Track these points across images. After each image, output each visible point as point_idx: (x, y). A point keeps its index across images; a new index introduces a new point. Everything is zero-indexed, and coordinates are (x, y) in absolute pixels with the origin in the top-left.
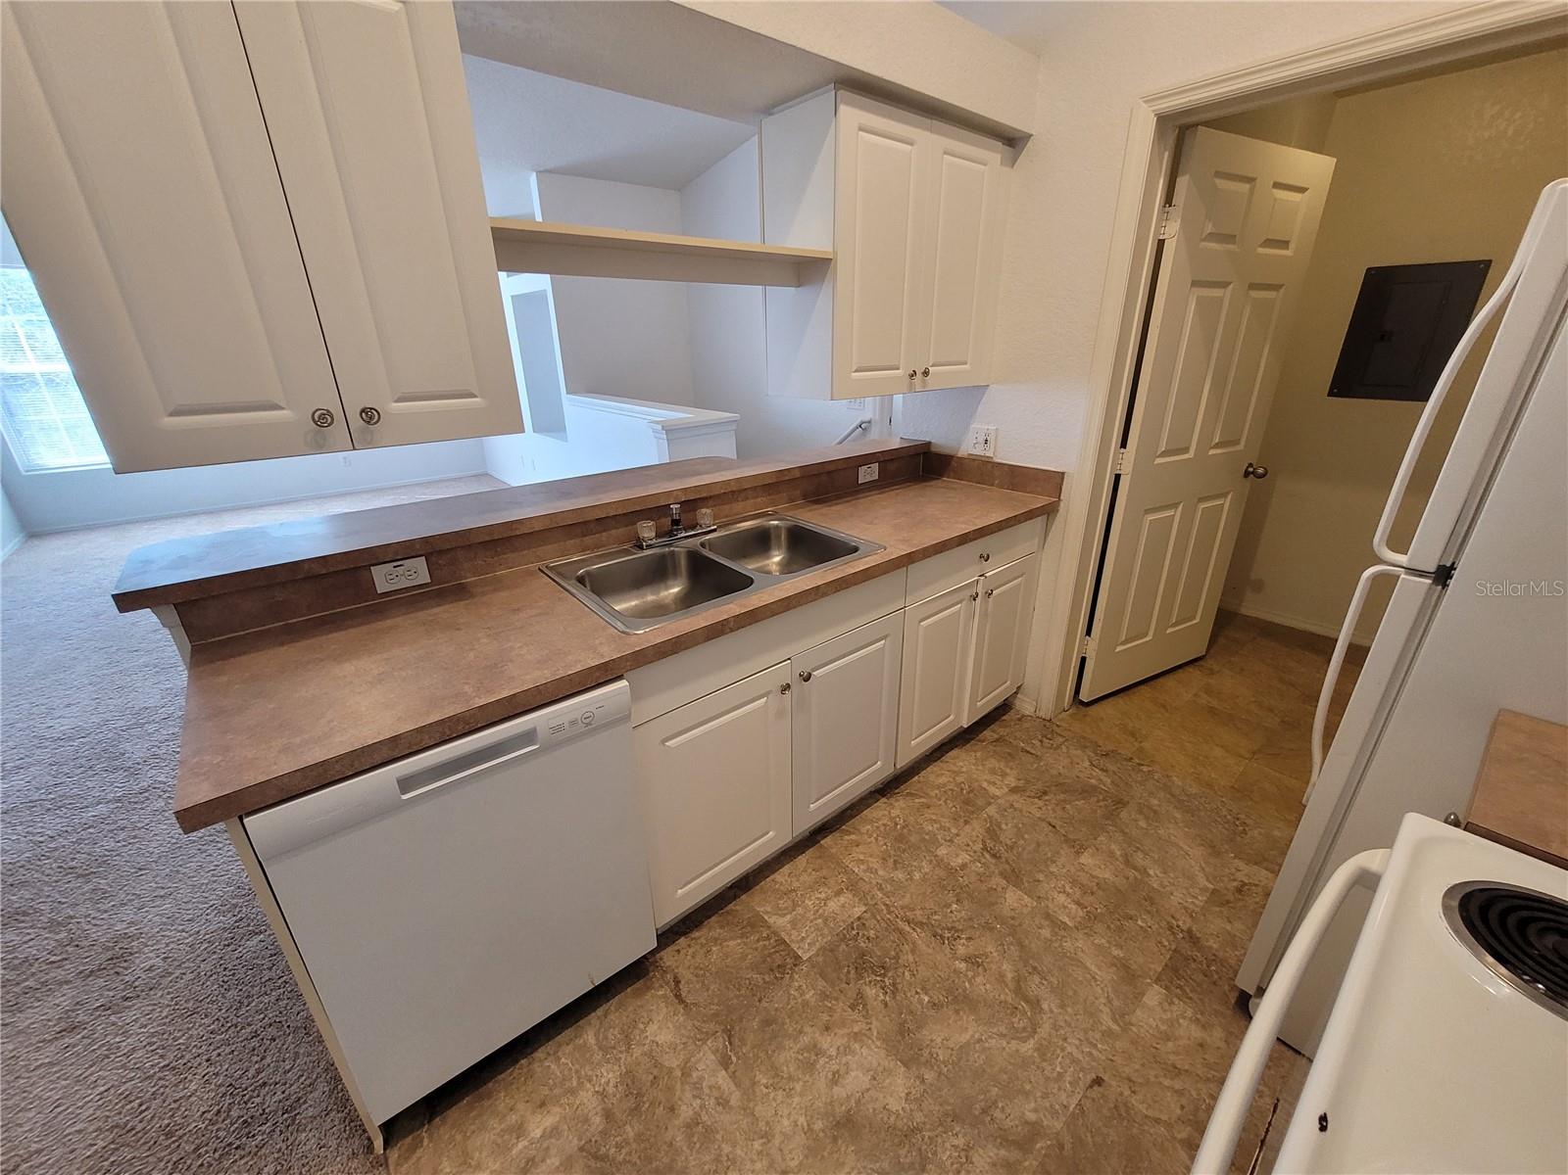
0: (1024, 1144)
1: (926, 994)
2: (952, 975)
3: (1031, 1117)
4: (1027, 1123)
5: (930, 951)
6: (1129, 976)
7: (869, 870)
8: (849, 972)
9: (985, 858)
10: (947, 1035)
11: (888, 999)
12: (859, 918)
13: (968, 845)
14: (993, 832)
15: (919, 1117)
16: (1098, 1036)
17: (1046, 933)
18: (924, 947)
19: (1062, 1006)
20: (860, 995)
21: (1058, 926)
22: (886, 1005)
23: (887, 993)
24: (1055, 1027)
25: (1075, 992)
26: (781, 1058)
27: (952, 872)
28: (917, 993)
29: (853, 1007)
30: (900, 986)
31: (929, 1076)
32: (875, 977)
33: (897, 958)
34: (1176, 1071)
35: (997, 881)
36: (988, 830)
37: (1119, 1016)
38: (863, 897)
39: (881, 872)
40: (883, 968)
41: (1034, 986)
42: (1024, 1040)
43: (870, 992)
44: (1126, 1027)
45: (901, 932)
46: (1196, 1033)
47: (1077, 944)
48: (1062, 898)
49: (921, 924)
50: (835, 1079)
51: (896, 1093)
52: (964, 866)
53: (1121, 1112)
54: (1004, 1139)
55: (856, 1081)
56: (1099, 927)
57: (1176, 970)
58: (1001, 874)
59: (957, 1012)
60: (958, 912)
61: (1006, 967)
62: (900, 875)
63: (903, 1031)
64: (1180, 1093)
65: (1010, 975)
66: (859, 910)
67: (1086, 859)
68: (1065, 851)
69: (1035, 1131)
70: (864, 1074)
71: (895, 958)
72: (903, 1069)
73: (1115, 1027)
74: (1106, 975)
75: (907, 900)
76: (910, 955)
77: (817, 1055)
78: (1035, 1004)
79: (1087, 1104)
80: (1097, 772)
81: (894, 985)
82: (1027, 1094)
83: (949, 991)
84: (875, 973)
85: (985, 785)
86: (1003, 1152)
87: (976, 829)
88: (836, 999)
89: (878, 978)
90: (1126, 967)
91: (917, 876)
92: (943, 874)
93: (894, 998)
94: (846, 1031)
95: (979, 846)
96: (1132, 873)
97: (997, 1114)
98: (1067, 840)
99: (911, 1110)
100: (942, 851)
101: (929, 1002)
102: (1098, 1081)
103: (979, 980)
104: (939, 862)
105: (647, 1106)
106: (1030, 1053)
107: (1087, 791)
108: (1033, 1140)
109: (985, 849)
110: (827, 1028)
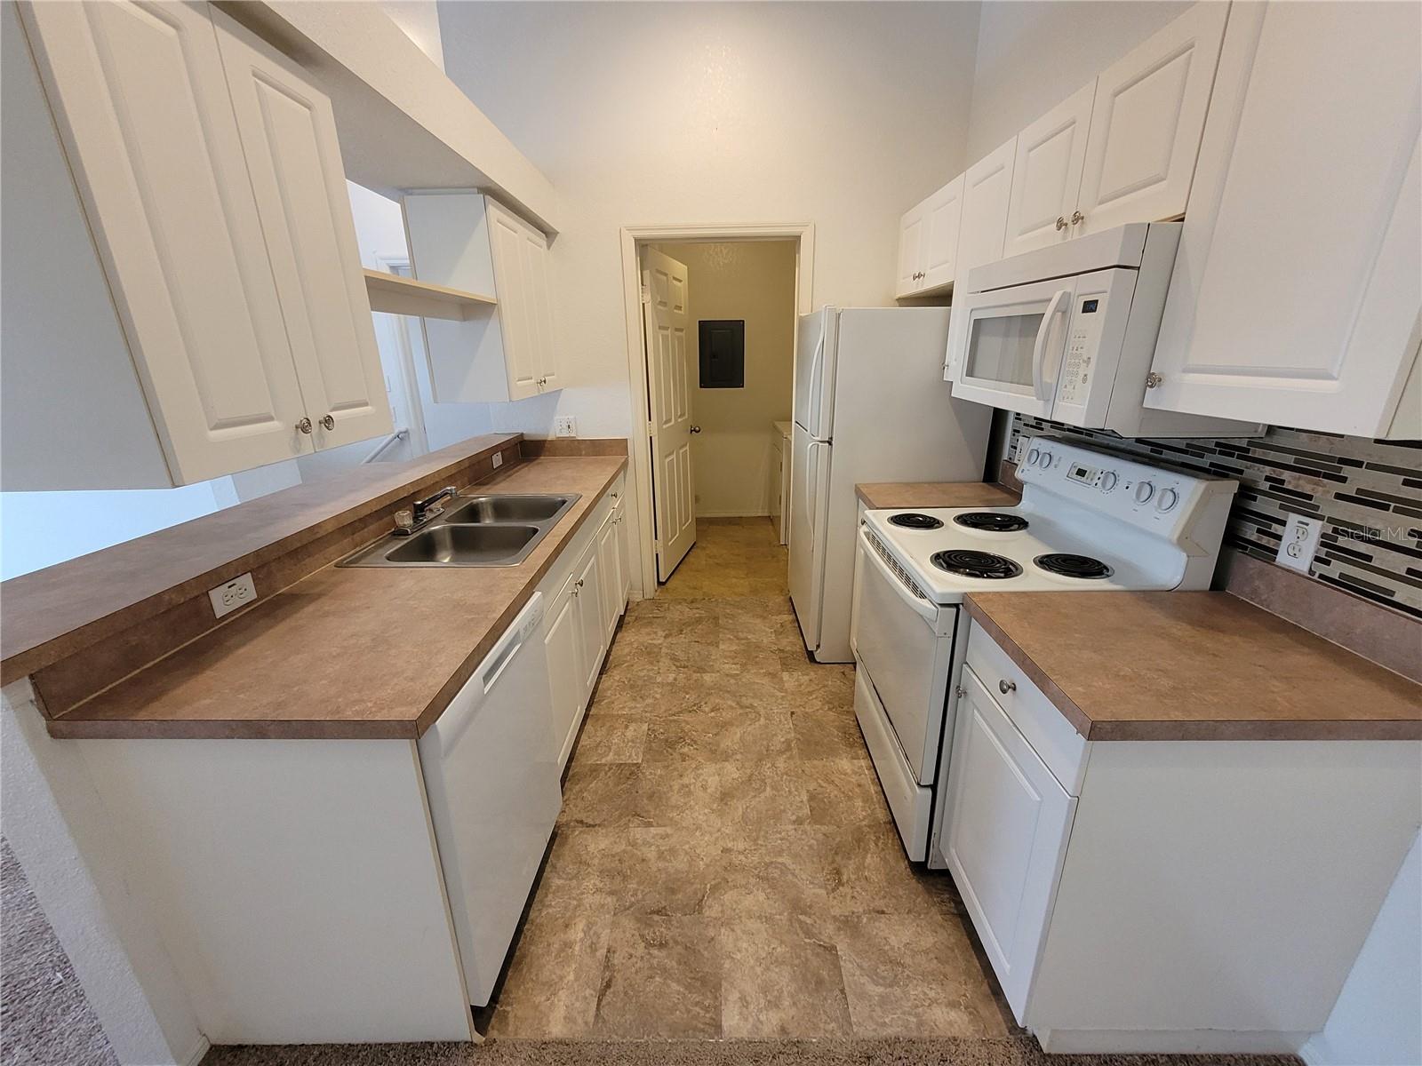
0: (789, 748)
1: (709, 733)
2: (712, 720)
3: (783, 740)
4: (783, 742)
5: (695, 718)
6: (773, 675)
7: (631, 708)
8: (667, 751)
9: (681, 670)
10: (731, 740)
11: (695, 747)
12: (649, 730)
13: (669, 670)
14: (674, 659)
15: (748, 771)
16: (780, 700)
17: (732, 681)
18: (690, 719)
19: (761, 700)
20: (682, 754)
21: (733, 676)
22: (697, 749)
23: (692, 745)
24: (765, 708)
25: (761, 693)
26: (673, 801)
27: (672, 685)
28: (705, 736)
29: (684, 760)
30: (695, 739)
31: (739, 757)
32: (681, 744)
33: (683, 731)
34: (810, 693)
35: (696, 676)
36: (671, 659)
37: (781, 690)
38: (642, 720)
39: (638, 705)
40: (681, 738)
41: (745, 701)
42: (759, 720)
43: (686, 750)
44: (786, 691)
45: (674, 721)
46: (806, 678)
47: (747, 677)
48: (727, 666)
49: (681, 712)
50: (704, 788)
51: (732, 771)
52: (675, 679)
53: (806, 716)
54: (781, 752)
55: (713, 781)
56: (749, 667)
57: (784, 664)
58: (694, 672)
59: (727, 730)
60: (691, 698)
61: (729, 702)
62: (650, 701)
63: (713, 752)
64: (816, 698)
65: (733, 704)
66: (645, 727)
67: (721, 647)
68: (711, 648)
69: (788, 742)
70: (714, 777)
72: (727, 763)
73: (783, 694)
74: (766, 681)
75: (663, 708)
76: (688, 726)
77: (687, 787)
78: (751, 706)
79: (795, 722)
80: (695, 611)
81: (693, 740)
82: (775, 735)
83: (717, 726)
84: (679, 743)
85: (650, 642)
86: (784, 756)
87: (665, 663)
88: (673, 763)
89: (683, 743)
90: (770, 674)
91: (658, 696)
92: (669, 688)
93: (698, 744)
94: (690, 771)
95: (674, 668)
96: (743, 642)
97: (772, 748)
98: (708, 644)
99: (743, 772)
100: (659, 679)
101: (713, 735)
102: (792, 713)
103: (724, 714)
104: (662, 685)
105: (629, 871)
106: (764, 722)
107: (699, 621)
108: (790, 745)
109: (677, 667)
110: (681, 776)
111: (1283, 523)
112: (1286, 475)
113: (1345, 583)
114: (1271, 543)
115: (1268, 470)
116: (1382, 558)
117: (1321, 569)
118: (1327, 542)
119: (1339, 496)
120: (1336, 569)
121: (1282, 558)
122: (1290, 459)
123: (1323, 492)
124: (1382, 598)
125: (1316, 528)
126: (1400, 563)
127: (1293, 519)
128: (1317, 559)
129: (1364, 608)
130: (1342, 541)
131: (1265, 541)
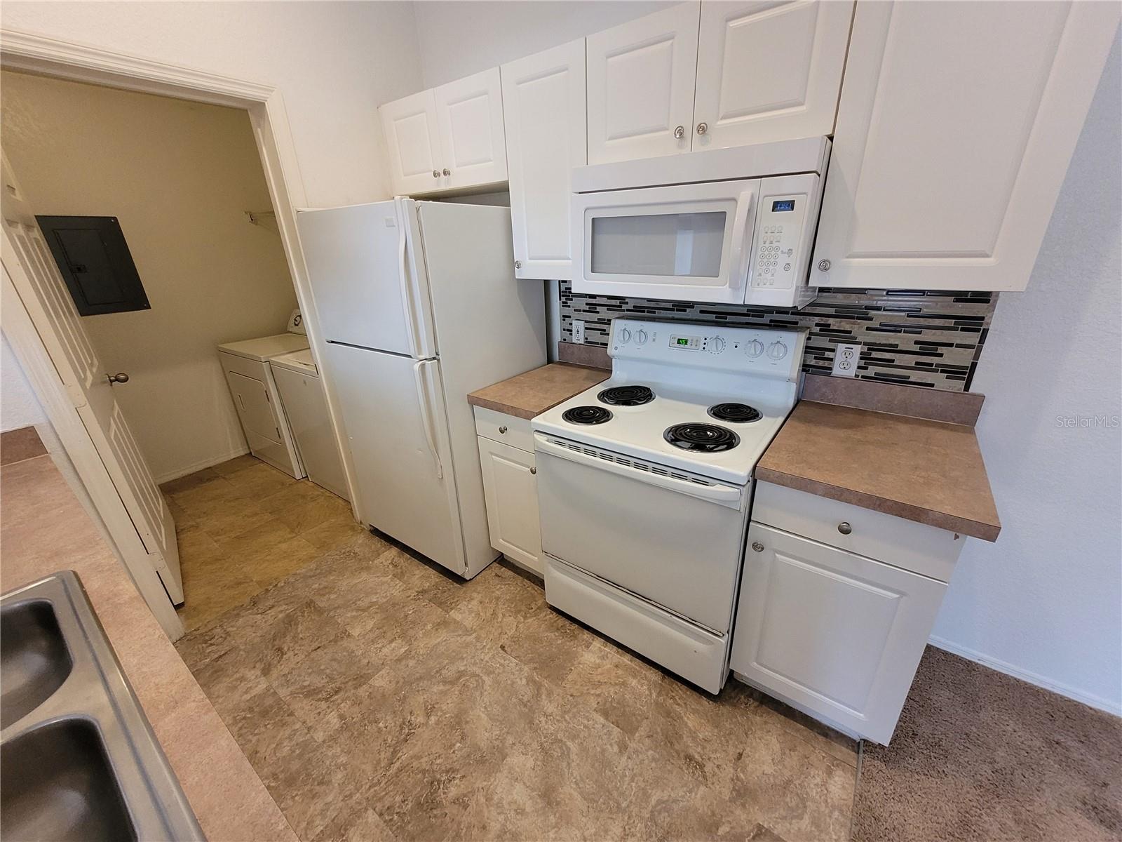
0: (538, 686)
1: (454, 745)
2: (440, 726)
3: (524, 681)
4: (528, 684)
5: (420, 743)
6: (443, 624)
7: (323, 813)
8: (435, 816)
9: (337, 700)
10: (483, 730)
11: (459, 776)
12: (381, 815)
13: (320, 713)
14: (311, 693)
15: (535, 745)
16: (478, 644)
17: (412, 663)
18: (416, 749)
19: (463, 659)
20: (455, 801)
21: (406, 655)
22: (463, 777)
23: (454, 777)
24: (475, 664)
25: (453, 651)
27: (345, 727)
28: (454, 752)
29: (466, 807)
30: (449, 767)
31: (510, 740)
32: (441, 790)
33: (424, 772)
34: (494, 614)
35: (363, 691)
36: (306, 696)
37: (467, 632)
38: (357, 813)
39: (330, 799)
40: (432, 783)
41: (450, 672)
42: (483, 682)
43: (453, 791)
44: (473, 631)
45: (400, 770)
46: (475, 602)
47: (422, 646)
48: (385, 650)
49: (395, 752)
50: (520, 812)
51: (522, 761)
52: (342, 717)
53: (515, 640)
54: (537, 696)
55: (520, 794)
56: (411, 632)
57: (441, 603)
58: (356, 688)
59: (467, 722)
60: (387, 722)
61: (435, 689)
62: (338, 777)
63: (482, 761)
64: (504, 616)
65: (441, 687)
66: (372, 817)
67: (356, 632)
68: (345, 643)
69: (530, 680)
70: (515, 788)
71: (424, 774)
72: (508, 759)
73: (474, 635)
74: (443, 635)
75: (368, 768)
76: (423, 760)
77: (505, 833)
78: (461, 674)
79: (514, 654)
80: (272, 612)
81: (447, 772)
82: (513, 683)
83: (452, 728)
84: (436, 791)
85: (248, 697)
86: (544, 697)
87: (303, 708)
88: (460, 823)
89: (442, 786)
90: (439, 624)
91: (343, 759)
92: (346, 735)
93: (458, 770)
94: (485, 810)
95: (323, 705)
96: (373, 609)
97: (526, 699)
98: (336, 641)
99: (532, 751)
100: (319, 736)
101: (460, 743)
102: (503, 647)
103: (444, 708)
104: (332, 739)
106: (491, 679)
107: (290, 621)
108: (534, 682)
109: (327, 700)
110: (484, 827)
111: (833, 350)
112: (831, 321)
113: (878, 378)
114: (826, 364)
115: (817, 320)
116: (899, 359)
117: (864, 373)
118: (864, 356)
119: (868, 329)
120: (872, 371)
121: (837, 371)
122: (832, 311)
123: (858, 328)
124: (903, 381)
125: (857, 349)
126: (911, 360)
127: (841, 347)
128: (859, 367)
129: (897, 389)
130: (874, 355)
131: (821, 363)
